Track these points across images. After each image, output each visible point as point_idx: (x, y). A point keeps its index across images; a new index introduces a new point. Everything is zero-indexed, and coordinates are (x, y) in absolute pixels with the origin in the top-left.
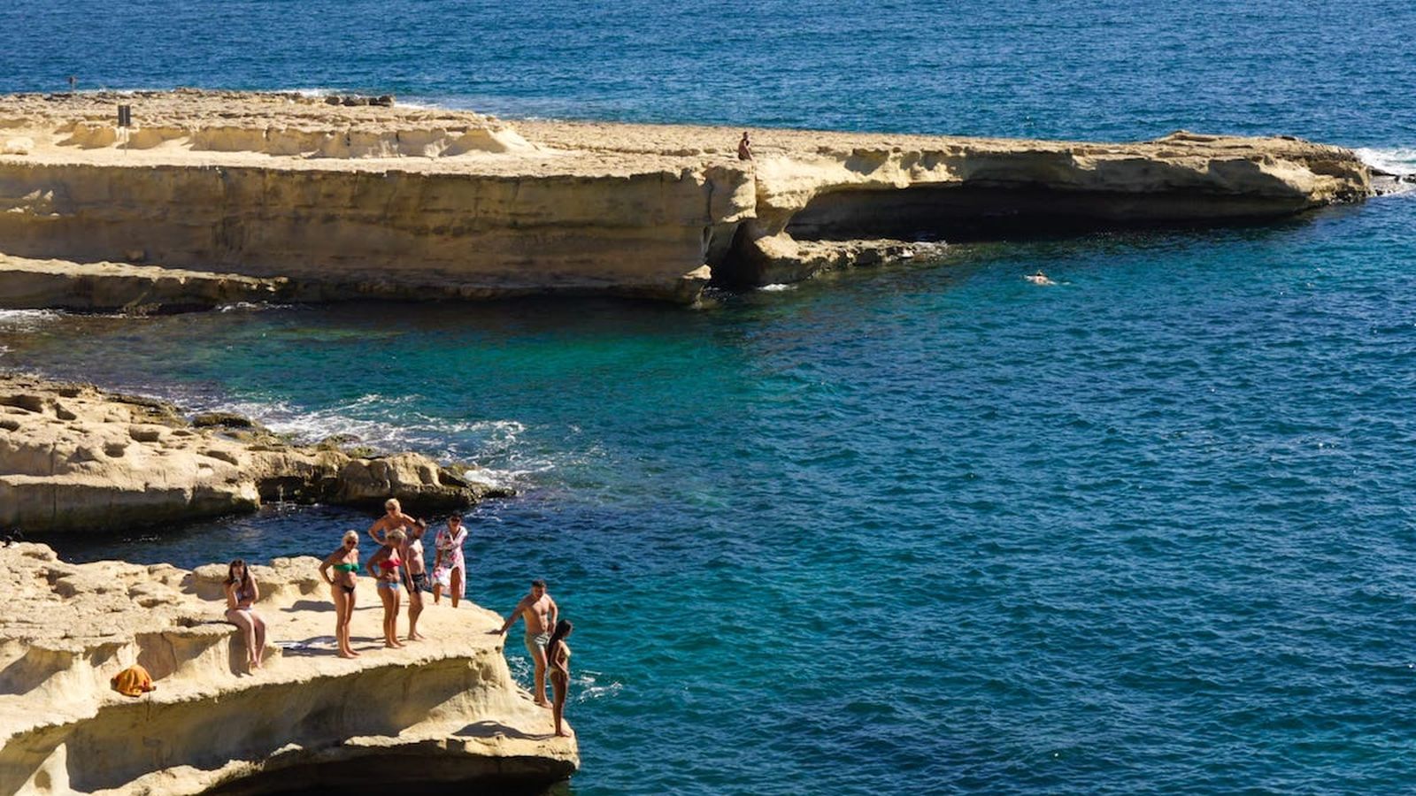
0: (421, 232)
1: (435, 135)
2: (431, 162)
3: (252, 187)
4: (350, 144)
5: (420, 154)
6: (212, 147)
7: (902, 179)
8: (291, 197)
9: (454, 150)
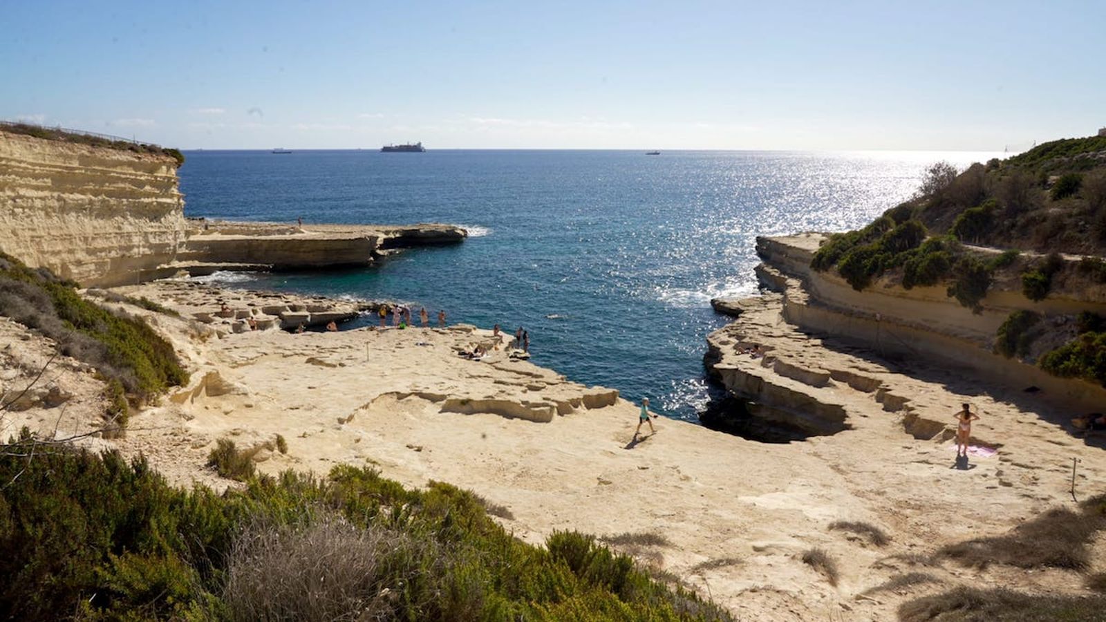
0: (299, 252)
1: (287, 230)
2: (288, 236)
3: (254, 243)
4: (267, 233)
5: (284, 234)
6: (226, 234)
7: (393, 237)
8: (265, 245)
9: (292, 233)
